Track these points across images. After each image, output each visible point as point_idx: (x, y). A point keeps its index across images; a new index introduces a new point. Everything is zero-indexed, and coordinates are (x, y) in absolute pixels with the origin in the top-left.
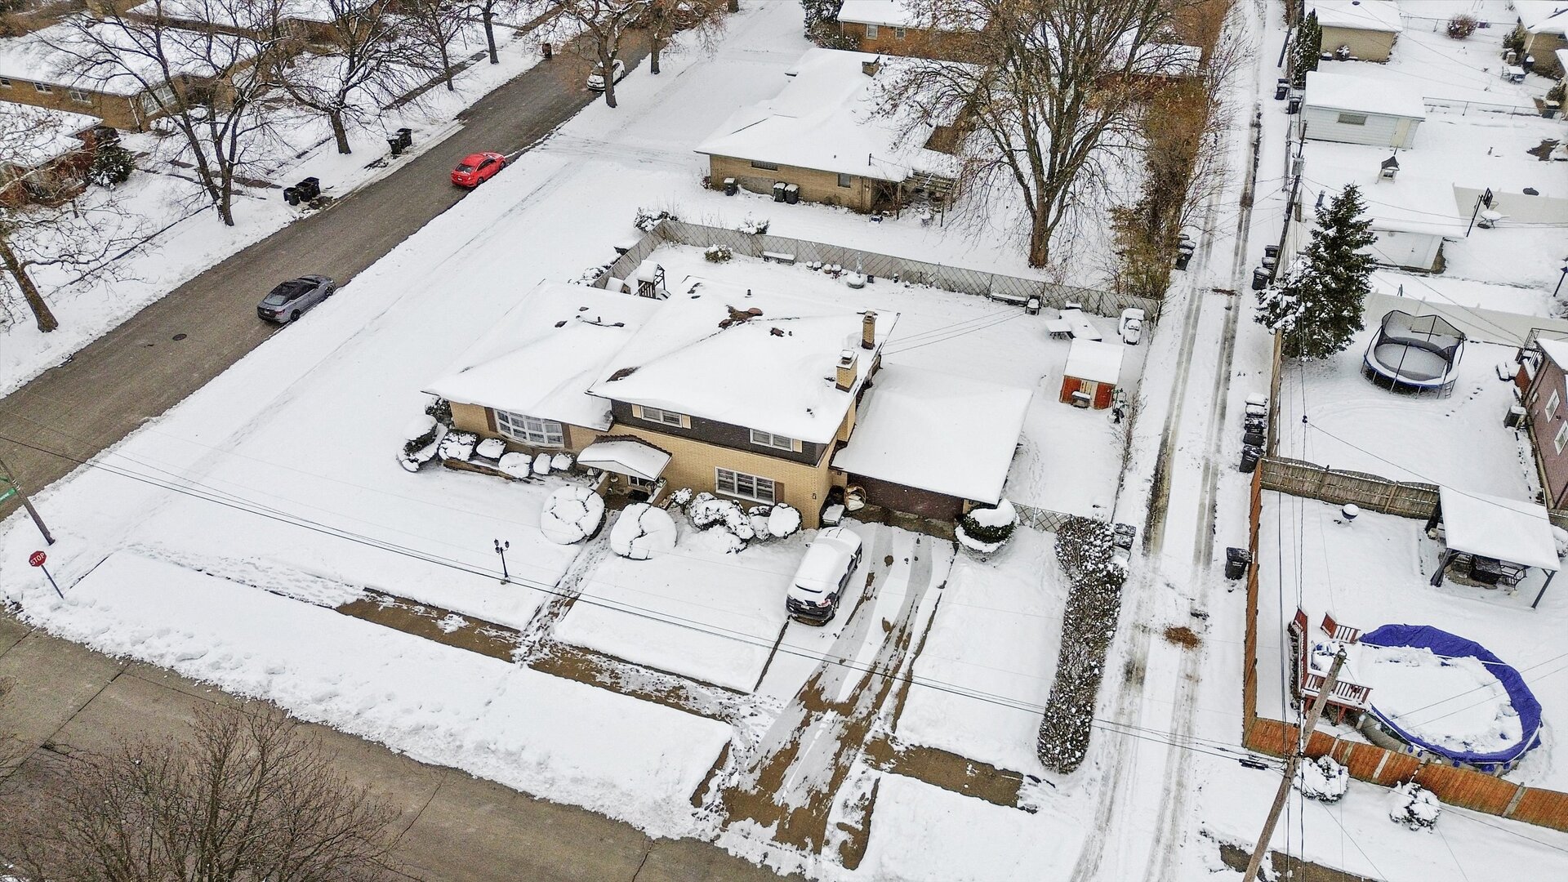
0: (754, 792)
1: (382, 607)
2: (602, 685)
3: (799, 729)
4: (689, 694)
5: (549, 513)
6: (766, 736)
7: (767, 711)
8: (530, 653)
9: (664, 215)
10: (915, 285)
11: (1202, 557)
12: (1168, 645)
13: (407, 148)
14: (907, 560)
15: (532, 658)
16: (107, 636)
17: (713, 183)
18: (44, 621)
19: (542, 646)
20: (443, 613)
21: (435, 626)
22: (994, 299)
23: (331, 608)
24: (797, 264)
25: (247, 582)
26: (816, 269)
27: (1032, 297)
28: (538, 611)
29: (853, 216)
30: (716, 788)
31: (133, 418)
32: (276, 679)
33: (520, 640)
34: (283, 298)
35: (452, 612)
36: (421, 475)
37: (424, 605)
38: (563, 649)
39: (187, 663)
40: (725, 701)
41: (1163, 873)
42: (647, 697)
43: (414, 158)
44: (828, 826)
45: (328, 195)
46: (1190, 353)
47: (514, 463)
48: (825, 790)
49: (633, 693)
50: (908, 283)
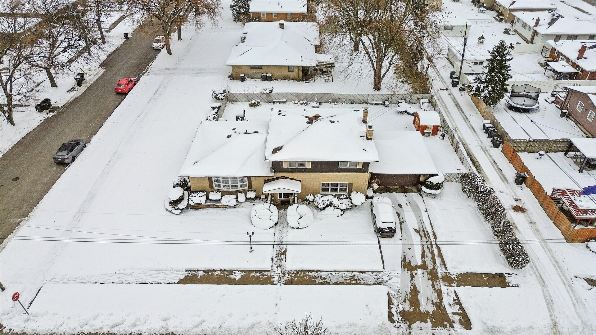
0: (412, 310)
1: (199, 277)
2: (319, 284)
3: (412, 280)
4: (359, 278)
5: (255, 217)
6: (401, 286)
7: (395, 276)
8: (281, 279)
9: (225, 92)
10: (338, 104)
11: (504, 180)
12: (516, 213)
13: (84, 82)
14: (406, 204)
15: (283, 280)
16: (64, 326)
17: (233, 77)
18: (22, 329)
19: (284, 274)
20: (230, 272)
21: (231, 279)
22: (370, 104)
23: (174, 283)
24: (288, 103)
25: (124, 282)
26: (297, 103)
27: (386, 100)
28: (273, 260)
29: (296, 82)
30: (396, 313)
31: (13, 221)
32: (168, 322)
33: (272, 274)
34: (66, 152)
35: (234, 270)
36: (182, 215)
37: (219, 271)
38: (294, 273)
39: (117, 327)
40: (375, 277)
41: (574, 296)
42: (342, 284)
43: (89, 85)
44: (449, 315)
45: (55, 105)
46: (449, 111)
47: (229, 200)
48: (438, 301)
49: (335, 284)
50: (336, 103)
